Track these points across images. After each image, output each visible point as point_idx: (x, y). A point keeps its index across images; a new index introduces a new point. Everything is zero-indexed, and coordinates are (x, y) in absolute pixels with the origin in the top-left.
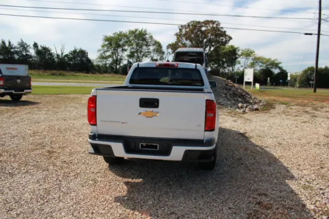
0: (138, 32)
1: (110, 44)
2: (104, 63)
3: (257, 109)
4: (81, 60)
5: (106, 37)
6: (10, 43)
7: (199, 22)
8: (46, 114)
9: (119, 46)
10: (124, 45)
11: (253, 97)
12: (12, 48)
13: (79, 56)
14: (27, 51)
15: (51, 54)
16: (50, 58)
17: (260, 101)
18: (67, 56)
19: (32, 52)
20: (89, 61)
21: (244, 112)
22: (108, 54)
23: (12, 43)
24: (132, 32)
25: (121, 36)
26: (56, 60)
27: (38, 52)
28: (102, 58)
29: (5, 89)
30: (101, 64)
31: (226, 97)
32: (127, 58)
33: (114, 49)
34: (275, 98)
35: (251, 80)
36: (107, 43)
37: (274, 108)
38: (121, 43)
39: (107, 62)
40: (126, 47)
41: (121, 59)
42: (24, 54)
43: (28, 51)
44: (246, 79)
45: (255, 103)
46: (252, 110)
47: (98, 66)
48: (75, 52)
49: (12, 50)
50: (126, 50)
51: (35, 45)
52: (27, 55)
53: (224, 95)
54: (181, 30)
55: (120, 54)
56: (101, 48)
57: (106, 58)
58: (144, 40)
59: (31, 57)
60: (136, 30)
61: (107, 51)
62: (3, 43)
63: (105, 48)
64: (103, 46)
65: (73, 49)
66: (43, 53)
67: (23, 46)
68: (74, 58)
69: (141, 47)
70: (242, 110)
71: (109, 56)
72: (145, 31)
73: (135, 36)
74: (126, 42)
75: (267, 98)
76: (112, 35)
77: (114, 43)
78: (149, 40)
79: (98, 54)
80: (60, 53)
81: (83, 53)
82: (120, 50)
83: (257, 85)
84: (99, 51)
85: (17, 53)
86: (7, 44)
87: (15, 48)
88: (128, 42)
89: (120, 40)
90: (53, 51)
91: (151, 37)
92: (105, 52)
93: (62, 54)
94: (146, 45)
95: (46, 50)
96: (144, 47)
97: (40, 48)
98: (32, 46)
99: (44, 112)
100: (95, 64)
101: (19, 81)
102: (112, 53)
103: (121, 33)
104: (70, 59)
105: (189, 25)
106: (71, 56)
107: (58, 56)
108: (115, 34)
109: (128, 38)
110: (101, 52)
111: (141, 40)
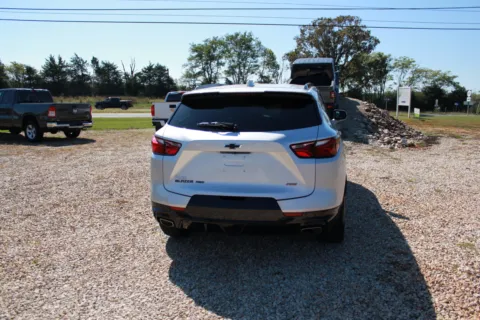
0: (239, 37)
1: (200, 56)
2: (192, 83)
3: (412, 145)
4: (159, 80)
5: (196, 49)
6: (60, 59)
7: (330, 20)
8: (112, 155)
9: (212, 58)
10: (220, 57)
11: (407, 127)
12: (63, 66)
13: (156, 75)
14: (83, 70)
15: (116, 73)
16: (116, 79)
17: (418, 134)
18: (139, 74)
19: (90, 71)
20: (170, 81)
21: (392, 149)
22: (197, 70)
23: (63, 60)
24: (232, 38)
25: (215, 43)
26: (124, 81)
27: (99, 71)
28: (189, 76)
29: (58, 123)
30: (187, 85)
31: (366, 128)
32: (224, 75)
33: (207, 64)
34: (443, 129)
35: (408, 103)
36: (196, 54)
37: (438, 143)
38: (216, 53)
39: (197, 82)
40: (223, 60)
41: (216, 78)
42: (80, 74)
43: (86, 70)
44: (400, 103)
45: (410, 137)
46: (404, 146)
47: (183, 88)
48: (150, 68)
49: (64, 69)
50: (223, 64)
51: (95, 61)
52: (83, 75)
53: (363, 125)
54: (302, 32)
55: (215, 70)
56: (186, 62)
57: (196, 76)
58: (249, 48)
59: (89, 78)
60: (237, 35)
61: (195, 67)
62: (52, 59)
63: (193, 63)
64: (190, 59)
65: (147, 65)
66: (106, 71)
67: (79, 63)
68: (150, 77)
69: (245, 59)
70: (389, 146)
71: (199, 74)
72: (250, 34)
73: (236, 44)
74: (223, 52)
75: (430, 129)
76: (203, 43)
77: (206, 54)
78: (257, 49)
79: (184, 71)
80: (129, 72)
81: (161, 70)
82: (214, 64)
83: (417, 111)
84: (184, 66)
85: (70, 72)
86: (57, 62)
87: (67, 66)
88: (226, 52)
89: (215, 50)
90: (120, 69)
91: (259, 44)
92: (192, 67)
93: (132, 72)
94: (253, 56)
95: (109, 67)
96: (250, 59)
97: (101, 65)
98: (89, 62)
99: (110, 153)
100: (179, 84)
101: (75, 111)
102: (203, 69)
103: (215, 39)
104: (144, 79)
105: (314, 25)
106: (144, 75)
107: (126, 75)
108: (207, 41)
109: (226, 46)
110: (188, 68)
111: (245, 49)
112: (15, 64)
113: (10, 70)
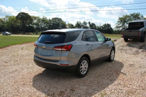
0: (135, 14)
1: (121, 21)
2: (118, 29)
4: (108, 28)
5: (120, 19)
6: (80, 22)
9: (125, 22)
12: (81, 24)
13: (107, 27)
15: (95, 26)
16: (95, 28)
18: (102, 26)
19: (88, 25)
20: (111, 29)
22: (120, 25)
24: (132, 15)
26: (97, 28)
28: (117, 27)
30: (117, 30)
33: (123, 23)
36: (120, 20)
39: (120, 29)
42: (85, 26)
47: (115, 31)
48: (105, 25)
49: (81, 25)
51: (89, 23)
52: (86, 27)
56: (117, 23)
57: (119, 27)
58: (139, 18)
60: (134, 14)
62: (78, 22)
63: (119, 23)
64: (118, 22)
66: (92, 26)
67: (85, 23)
68: (105, 27)
71: (121, 26)
72: (139, 13)
73: (134, 17)
74: (129, 20)
76: (122, 17)
77: (123, 20)
78: (141, 18)
80: (99, 25)
81: (109, 25)
84: (116, 24)
86: (79, 23)
89: (126, 19)
91: (142, 16)
92: (119, 24)
93: (100, 26)
95: (93, 24)
97: (91, 24)
102: (123, 25)
103: (126, 15)
106: (103, 27)
107: (98, 27)
108: (123, 16)
109: (130, 17)
110: (117, 24)
111: (137, 18)
112: (69, 24)
113: (67, 25)
